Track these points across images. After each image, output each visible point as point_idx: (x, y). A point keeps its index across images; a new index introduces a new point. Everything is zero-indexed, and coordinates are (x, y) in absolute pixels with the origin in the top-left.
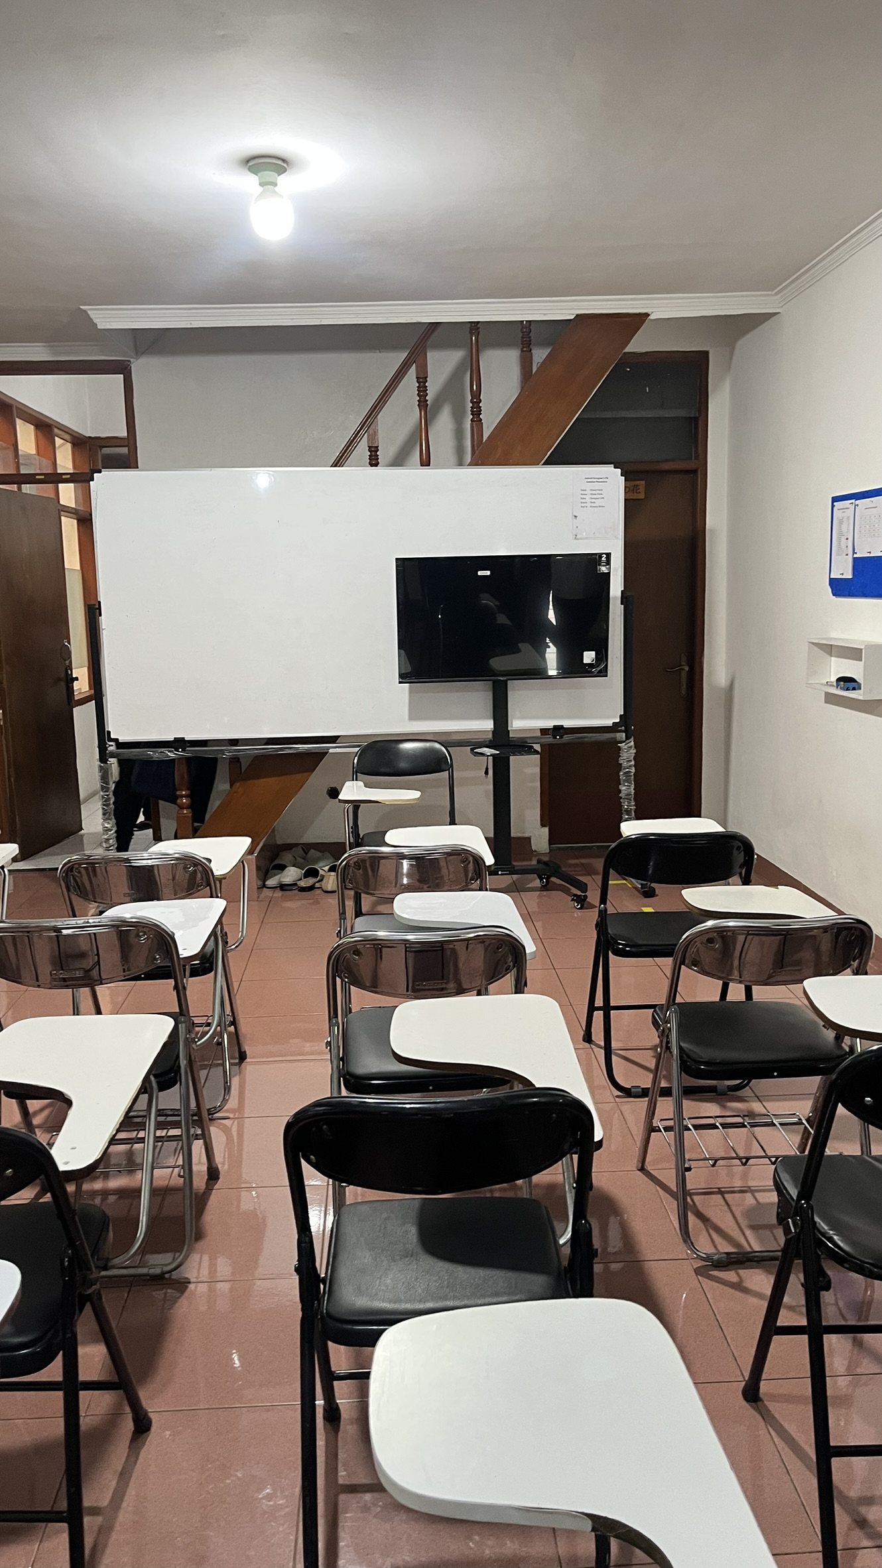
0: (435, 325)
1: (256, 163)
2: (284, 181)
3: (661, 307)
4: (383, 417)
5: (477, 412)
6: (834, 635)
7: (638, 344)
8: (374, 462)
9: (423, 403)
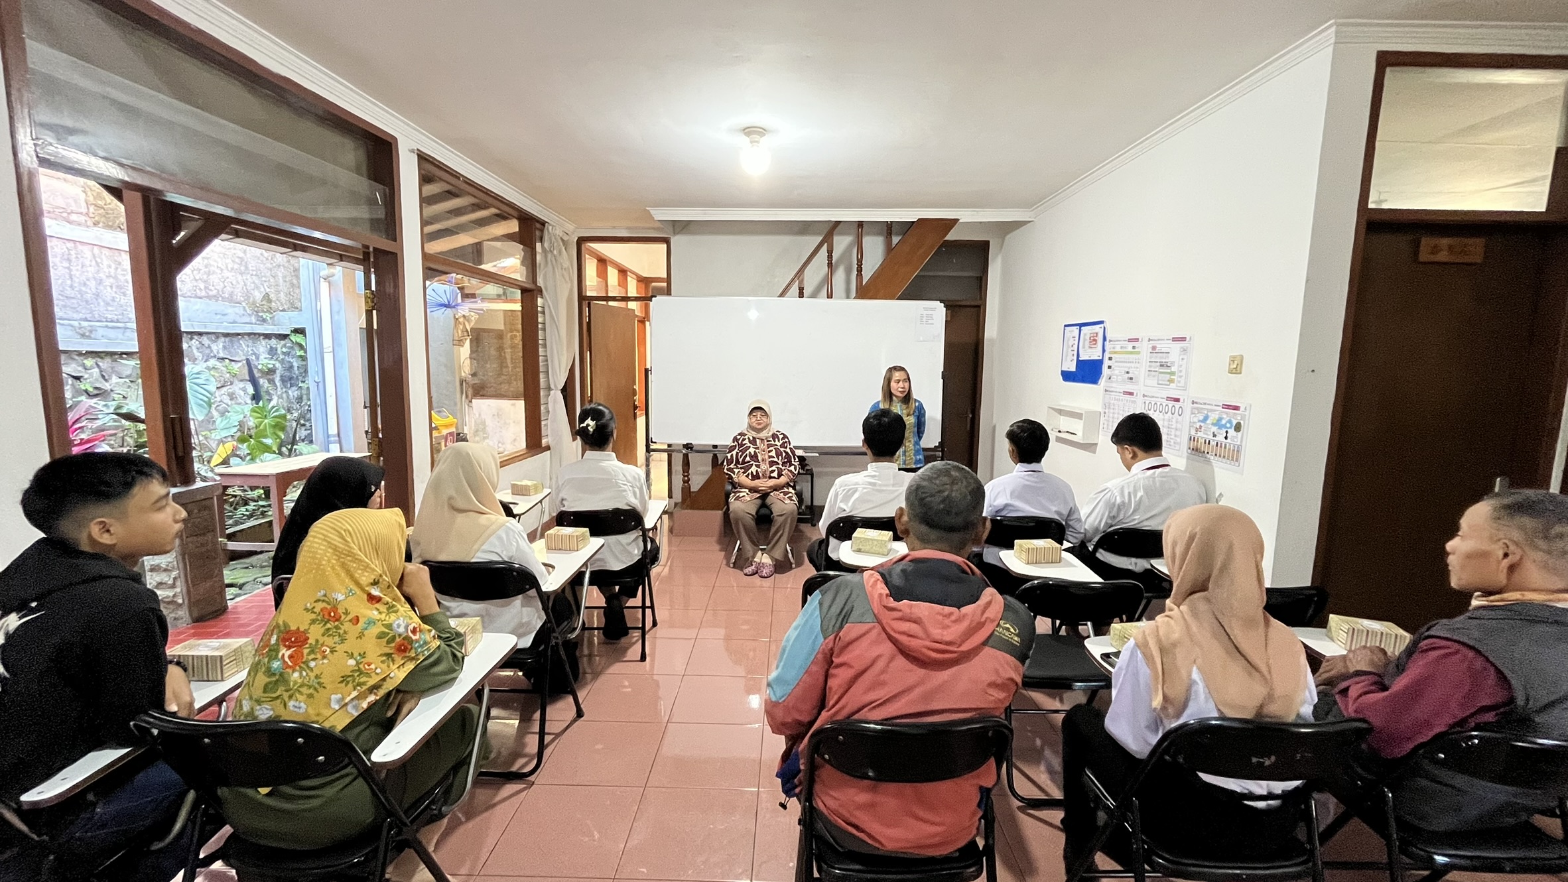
0: (838, 223)
1: (749, 131)
2: (764, 140)
3: (965, 216)
4: (807, 271)
5: (860, 270)
6: (1063, 403)
7: (951, 236)
8: (801, 295)
9: (830, 264)
